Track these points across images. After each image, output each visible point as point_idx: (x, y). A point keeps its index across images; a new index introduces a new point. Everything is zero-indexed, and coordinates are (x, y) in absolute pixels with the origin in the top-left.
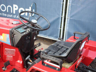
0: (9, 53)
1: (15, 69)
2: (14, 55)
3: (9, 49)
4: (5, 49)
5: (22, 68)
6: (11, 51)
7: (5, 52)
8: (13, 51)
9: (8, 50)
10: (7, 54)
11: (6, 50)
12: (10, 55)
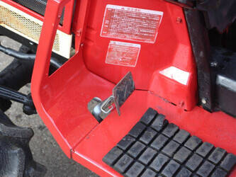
0: (127, 30)
1: (157, 115)
2: (152, 38)
3: (126, 8)
4: (109, 7)
5: (186, 107)
6: (139, 16)
7: (105, 22)
8: (149, 19)
9: (120, 13)
10: (111, 35)
11: (111, 12)
12: (128, 37)
